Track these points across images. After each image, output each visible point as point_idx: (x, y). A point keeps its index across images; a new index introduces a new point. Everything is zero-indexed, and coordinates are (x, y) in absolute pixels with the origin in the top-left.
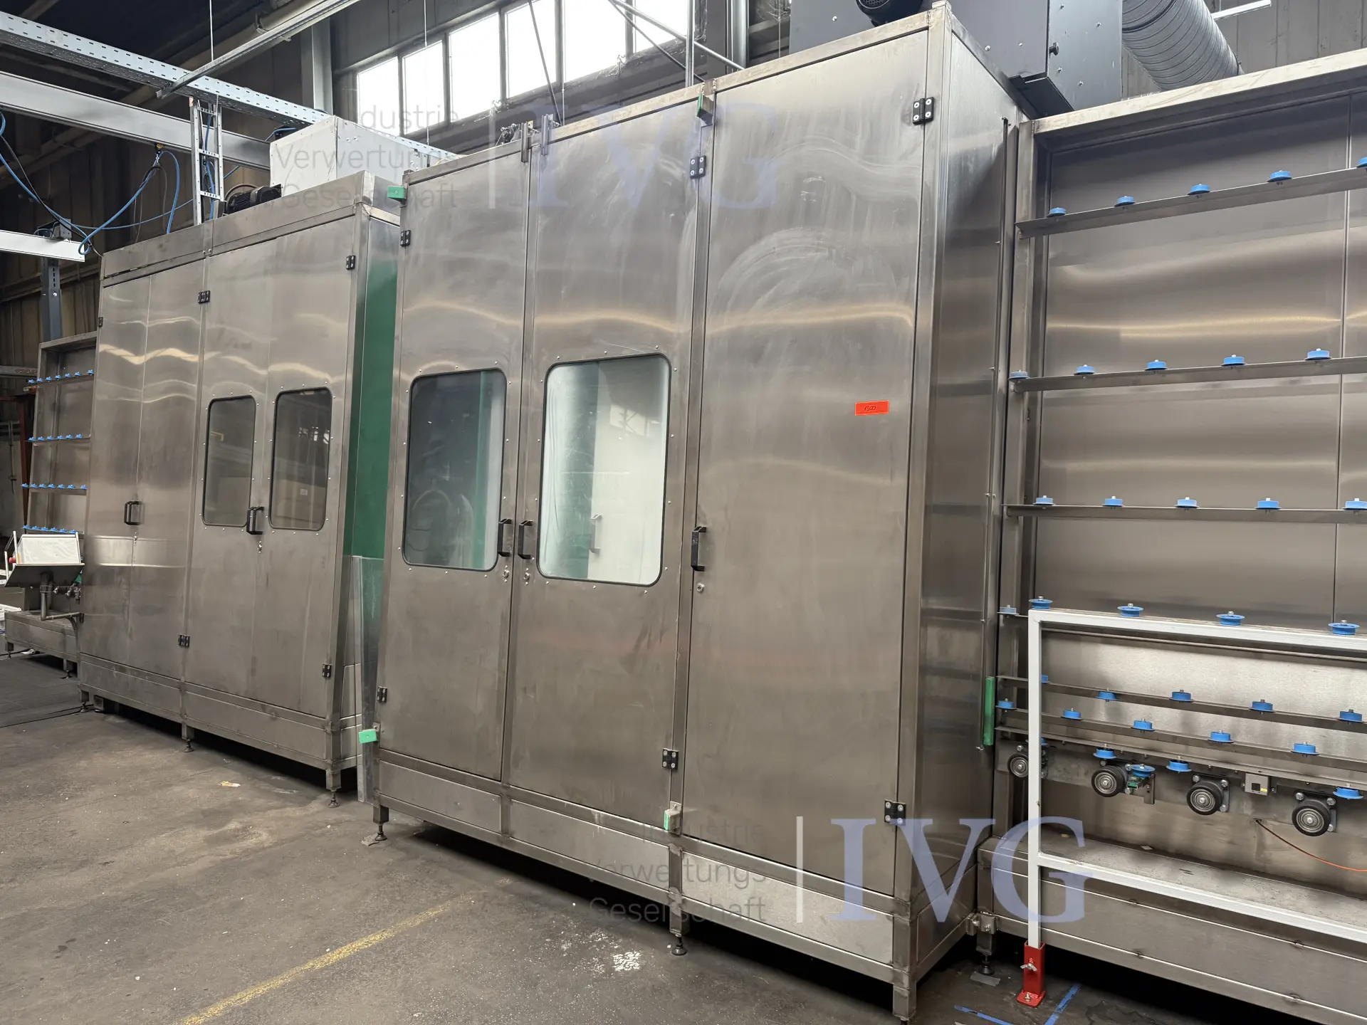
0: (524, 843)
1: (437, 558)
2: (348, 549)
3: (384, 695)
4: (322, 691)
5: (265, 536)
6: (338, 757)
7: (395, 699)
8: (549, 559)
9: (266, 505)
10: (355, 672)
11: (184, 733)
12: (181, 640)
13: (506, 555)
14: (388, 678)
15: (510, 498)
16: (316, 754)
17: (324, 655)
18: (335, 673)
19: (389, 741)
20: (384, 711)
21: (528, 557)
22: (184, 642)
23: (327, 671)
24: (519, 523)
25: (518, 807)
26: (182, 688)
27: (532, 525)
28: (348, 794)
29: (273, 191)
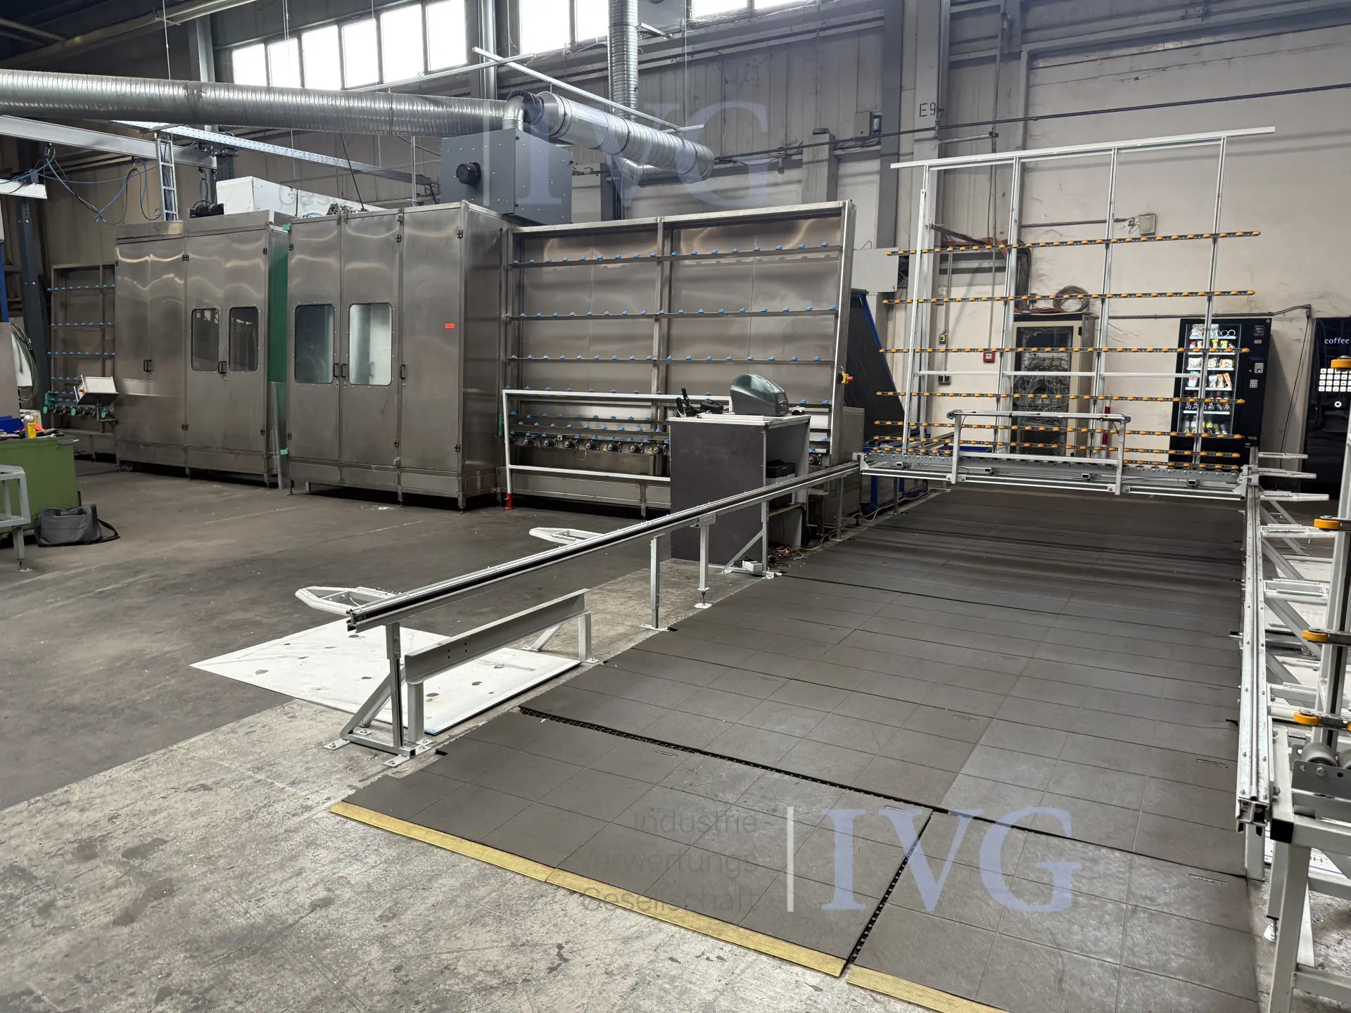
0: (348, 483)
1: (309, 380)
2: (269, 379)
3: (290, 436)
4: (262, 439)
5: (228, 374)
6: (269, 470)
7: (294, 436)
8: (353, 377)
9: (227, 359)
10: (275, 432)
11: (187, 471)
12: (183, 427)
13: (336, 377)
14: (290, 429)
15: (337, 355)
16: (257, 467)
17: (260, 423)
18: (266, 432)
19: (293, 454)
20: (290, 443)
21: (345, 377)
22: (185, 427)
23: (262, 432)
24: (342, 363)
25: (345, 470)
26: (185, 450)
27: (346, 365)
28: (274, 486)
29: (219, 209)
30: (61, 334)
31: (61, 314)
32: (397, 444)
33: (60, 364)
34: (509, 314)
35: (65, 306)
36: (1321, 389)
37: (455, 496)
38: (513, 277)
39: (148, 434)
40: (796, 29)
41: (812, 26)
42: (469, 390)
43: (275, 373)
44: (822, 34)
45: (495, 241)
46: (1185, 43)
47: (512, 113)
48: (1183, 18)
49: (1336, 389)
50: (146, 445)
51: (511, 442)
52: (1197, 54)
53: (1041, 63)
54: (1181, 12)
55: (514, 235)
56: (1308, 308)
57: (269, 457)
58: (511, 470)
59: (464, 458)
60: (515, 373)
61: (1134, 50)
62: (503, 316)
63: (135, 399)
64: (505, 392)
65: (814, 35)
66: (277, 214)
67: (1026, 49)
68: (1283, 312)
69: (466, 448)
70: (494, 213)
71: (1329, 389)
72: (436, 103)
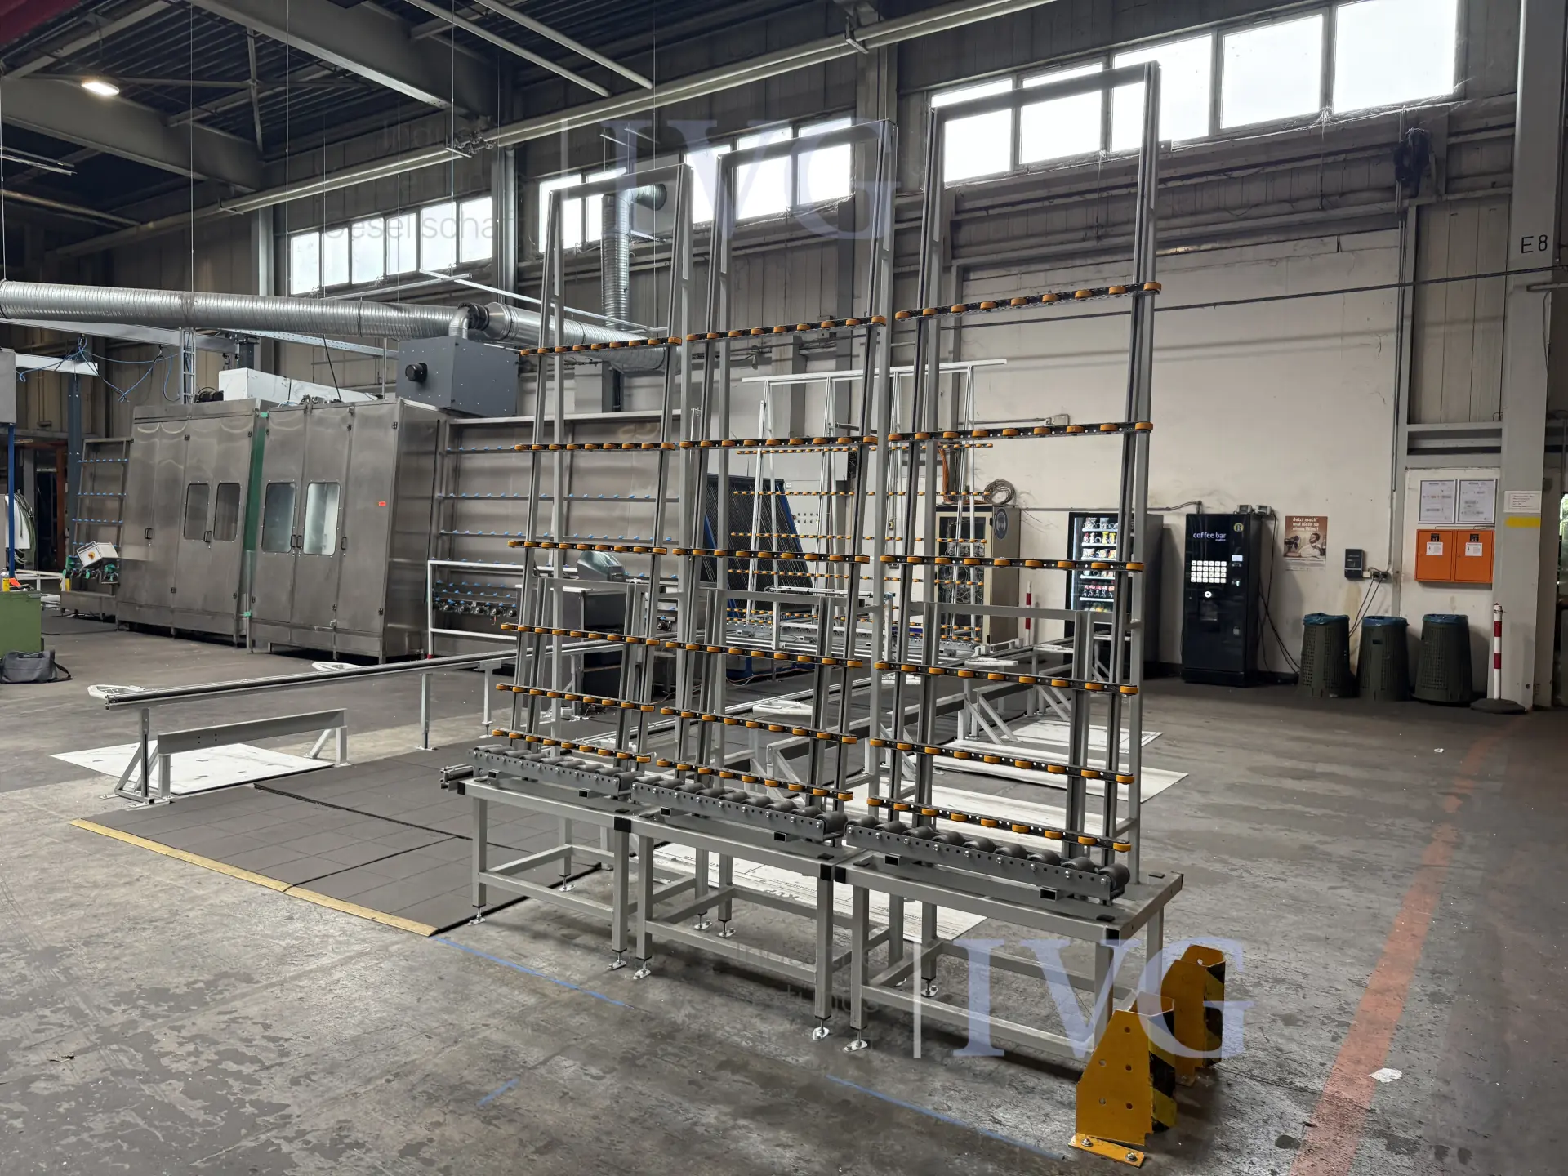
0: (296, 643)
1: (273, 549)
2: (245, 547)
3: (256, 594)
4: (234, 602)
5: (212, 543)
6: (238, 630)
7: (258, 599)
8: (308, 549)
9: (212, 530)
11: (172, 631)
13: (293, 547)
15: (295, 527)
16: (229, 628)
17: (235, 589)
18: (239, 595)
19: (255, 615)
20: (254, 606)
21: (300, 547)
22: (173, 590)
23: (236, 595)
24: (298, 535)
25: (295, 631)
26: (172, 611)
27: (301, 537)
28: (242, 645)
29: (219, 396)
30: (87, 502)
31: (89, 484)
32: (335, 608)
33: (84, 529)
34: (443, 494)
35: (94, 477)
36: (1193, 580)
37: (376, 655)
38: (449, 462)
39: (144, 597)
40: (770, 238)
41: (782, 236)
42: (396, 560)
43: (248, 544)
44: (790, 244)
45: (431, 431)
46: (1090, 261)
47: (457, 321)
48: (1084, 240)
49: (1205, 580)
50: (141, 606)
51: (434, 607)
52: (1099, 272)
53: (972, 276)
54: (1081, 234)
55: (451, 426)
56: (1200, 503)
57: (239, 619)
58: (433, 634)
59: (386, 621)
60: (447, 546)
61: (1047, 266)
62: (437, 494)
63: (135, 564)
64: (430, 562)
65: (783, 245)
66: (263, 402)
67: (956, 263)
68: (1179, 507)
69: (390, 611)
70: (432, 408)
71: (1199, 580)
72: (400, 309)
